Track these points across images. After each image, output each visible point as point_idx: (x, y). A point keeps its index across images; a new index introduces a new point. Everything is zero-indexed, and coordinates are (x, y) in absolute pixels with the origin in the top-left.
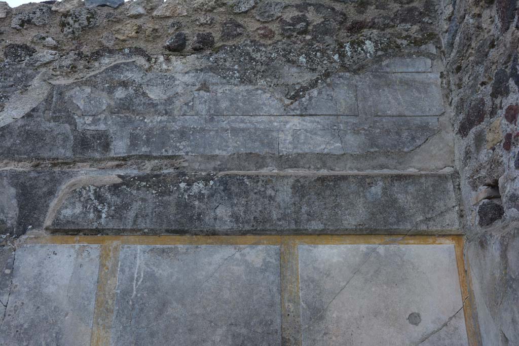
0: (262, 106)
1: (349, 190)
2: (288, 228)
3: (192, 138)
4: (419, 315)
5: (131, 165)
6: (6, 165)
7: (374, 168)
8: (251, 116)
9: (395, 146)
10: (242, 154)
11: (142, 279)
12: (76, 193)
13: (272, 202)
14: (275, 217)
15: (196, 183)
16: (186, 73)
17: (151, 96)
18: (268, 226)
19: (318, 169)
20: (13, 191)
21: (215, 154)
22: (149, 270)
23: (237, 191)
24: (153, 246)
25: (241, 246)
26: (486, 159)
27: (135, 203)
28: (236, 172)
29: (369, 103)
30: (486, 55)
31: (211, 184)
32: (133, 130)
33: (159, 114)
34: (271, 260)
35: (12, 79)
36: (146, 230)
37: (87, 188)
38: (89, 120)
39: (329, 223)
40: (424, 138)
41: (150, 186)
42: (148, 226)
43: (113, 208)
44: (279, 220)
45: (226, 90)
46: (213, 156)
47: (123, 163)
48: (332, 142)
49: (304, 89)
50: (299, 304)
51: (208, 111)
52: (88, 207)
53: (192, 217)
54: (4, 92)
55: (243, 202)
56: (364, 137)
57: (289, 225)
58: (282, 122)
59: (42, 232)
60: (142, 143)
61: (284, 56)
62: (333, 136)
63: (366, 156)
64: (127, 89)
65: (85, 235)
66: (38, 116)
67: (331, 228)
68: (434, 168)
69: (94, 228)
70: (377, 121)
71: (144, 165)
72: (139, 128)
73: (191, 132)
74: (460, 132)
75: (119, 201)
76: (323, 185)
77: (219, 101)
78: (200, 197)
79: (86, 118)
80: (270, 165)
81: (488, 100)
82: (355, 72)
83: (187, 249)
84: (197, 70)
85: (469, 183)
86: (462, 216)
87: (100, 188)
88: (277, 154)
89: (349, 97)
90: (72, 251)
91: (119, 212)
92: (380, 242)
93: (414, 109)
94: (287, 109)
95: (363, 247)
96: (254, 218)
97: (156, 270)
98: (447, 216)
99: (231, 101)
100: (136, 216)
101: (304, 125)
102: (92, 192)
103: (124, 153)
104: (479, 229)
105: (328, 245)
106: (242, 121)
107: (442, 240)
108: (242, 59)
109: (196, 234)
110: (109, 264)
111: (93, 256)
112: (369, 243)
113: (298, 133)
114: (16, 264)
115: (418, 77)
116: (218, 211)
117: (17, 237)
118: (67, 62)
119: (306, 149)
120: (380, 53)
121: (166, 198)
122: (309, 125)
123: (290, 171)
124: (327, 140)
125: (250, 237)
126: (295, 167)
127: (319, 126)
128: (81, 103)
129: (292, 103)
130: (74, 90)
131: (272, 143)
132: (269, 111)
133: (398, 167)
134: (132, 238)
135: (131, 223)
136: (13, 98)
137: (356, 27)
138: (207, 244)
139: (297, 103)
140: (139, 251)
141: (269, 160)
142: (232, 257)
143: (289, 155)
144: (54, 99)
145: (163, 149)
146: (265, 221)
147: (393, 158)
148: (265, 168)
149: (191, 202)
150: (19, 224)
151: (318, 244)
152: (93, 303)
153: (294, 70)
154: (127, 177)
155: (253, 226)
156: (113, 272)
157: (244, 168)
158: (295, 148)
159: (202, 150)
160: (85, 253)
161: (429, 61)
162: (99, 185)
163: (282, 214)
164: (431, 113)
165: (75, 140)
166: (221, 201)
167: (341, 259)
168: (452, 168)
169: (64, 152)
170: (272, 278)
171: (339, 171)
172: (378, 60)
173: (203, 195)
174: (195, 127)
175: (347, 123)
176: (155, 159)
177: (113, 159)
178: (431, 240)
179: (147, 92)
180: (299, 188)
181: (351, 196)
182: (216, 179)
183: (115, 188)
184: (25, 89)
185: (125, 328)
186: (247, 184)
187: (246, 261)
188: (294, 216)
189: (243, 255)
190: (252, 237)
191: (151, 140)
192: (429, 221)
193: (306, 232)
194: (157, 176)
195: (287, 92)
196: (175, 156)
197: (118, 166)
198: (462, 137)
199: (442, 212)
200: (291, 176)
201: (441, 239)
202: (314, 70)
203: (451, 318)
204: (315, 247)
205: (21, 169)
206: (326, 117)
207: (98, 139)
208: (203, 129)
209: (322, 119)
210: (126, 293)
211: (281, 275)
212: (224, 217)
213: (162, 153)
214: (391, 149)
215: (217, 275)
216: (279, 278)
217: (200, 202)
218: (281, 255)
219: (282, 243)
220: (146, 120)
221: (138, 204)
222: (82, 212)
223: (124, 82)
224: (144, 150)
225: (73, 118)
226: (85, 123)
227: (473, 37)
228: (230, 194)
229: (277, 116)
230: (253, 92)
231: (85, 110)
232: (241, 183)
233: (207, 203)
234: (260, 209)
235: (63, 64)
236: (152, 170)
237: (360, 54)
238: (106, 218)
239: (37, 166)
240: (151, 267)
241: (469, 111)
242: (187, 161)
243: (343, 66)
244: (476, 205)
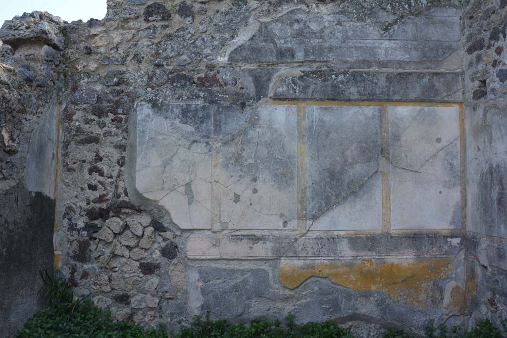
0: (369, 34)
1: (413, 80)
2: (384, 98)
3: (335, 51)
4: (441, 139)
5: (306, 65)
6: (245, 65)
7: (424, 68)
8: (364, 40)
9: (435, 57)
10: (361, 60)
11: (317, 122)
12: (283, 81)
13: (376, 85)
14: (378, 93)
15: (340, 75)
16: (329, 15)
17: (312, 28)
18: (374, 97)
19: (397, 69)
20: (251, 79)
21: (347, 60)
22: (320, 117)
23: (359, 79)
24: (321, 106)
25: (362, 107)
26: (481, 69)
27: (311, 85)
28: (358, 70)
29: (423, 34)
30: (489, 17)
31: (347, 76)
32: (306, 47)
33: (317, 38)
34: (376, 113)
35: (239, 19)
36: (318, 99)
37: (288, 78)
38: (282, 41)
39: (403, 96)
40: (449, 53)
41: (317, 77)
42: (318, 96)
43: (301, 88)
44: (380, 94)
45: (350, 25)
47: (302, 64)
48: (404, 54)
49: (391, 25)
50: (388, 133)
51: (342, 37)
52: (290, 87)
53: (339, 92)
54: (236, 26)
55: (363, 85)
56: (420, 52)
58: (379, 43)
59: (268, 99)
60: (310, 54)
61: (379, 5)
62: (405, 51)
63: (421, 62)
64: (299, 24)
65: (289, 101)
66: (257, 39)
67: (404, 98)
68: (453, 69)
69: (293, 97)
70: (426, 44)
71: (312, 66)
72: (308, 46)
73: (335, 48)
74: (467, 51)
75: (304, 84)
76: (400, 77)
77: (348, 31)
78: (342, 82)
80: (375, 66)
81: (487, 39)
82: (417, 15)
83: (337, 108)
84: (334, 13)
85: (470, 78)
86: (464, 94)
87: (294, 78)
88: (377, 60)
89: (413, 30)
90: (284, 108)
91: (304, 90)
92: (426, 105)
93: (445, 37)
94: (382, 36)
95: (418, 108)
96: (368, 93)
97: (323, 117)
98: (457, 94)
99: (353, 31)
100: (313, 92)
101: (391, 45)
102: (291, 80)
103: (302, 59)
104: (472, 100)
106: (360, 43)
107: (454, 105)
108: (357, 7)
109: (341, 101)
110: (302, 115)
111: (294, 111)
112: (420, 106)
113: (388, 49)
114: (260, 114)
115: (448, 19)
116: (351, 90)
117: (257, 101)
118: (265, 8)
119: (391, 58)
120: (429, 4)
121: (326, 83)
122: (393, 45)
123: (384, 70)
124: (402, 53)
125: (366, 103)
126: (387, 67)
127: (398, 46)
128: (277, 32)
129: (384, 33)
130: (273, 25)
131: (375, 55)
132: (373, 37)
133: (436, 68)
134: (311, 102)
135: (310, 95)
136: (241, 30)
139: (387, 33)
140: (315, 109)
141: (374, 64)
142: (358, 112)
143: (383, 61)
144: (263, 30)
145: (321, 57)
146: (374, 94)
147: (434, 64)
148: (372, 68)
149: (338, 85)
150: (257, 95)
152: (297, 132)
153: (385, 13)
154: (305, 72)
155: (368, 97)
156: (304, 118)
157: (362, 68)
158: (386, 57)
159: (340, 58)
160: (290, 109)
161: (455, 10)
162: (294, 76)
163: (381, 91)
164: (454, 40)
165: (277, 52)
166: (352, 85)
167: (408, 114)
168: (461, 69)
169: (273, 59)
170: (377, 122)
171: (408, 70)
172: (428, 8)
173: (344, 81)
174: (336, 45)
175: (412, 44)
176: (318, 63)
177: (297, 62)
178: (448, 105)
179: (310, 25)
180: (389, 79)
181: (414, 83)
182: (349, 73)
183: (301, 78)
184: (246, 25)
185: (312, 143)
186: (364, 76)
187: (364, 114)
188: (387, 92)
189: (363, 111)
191: (315, 52)
192: (449, 96)
193: (392, 100)
194: (320, 71)
195: (382, 26)
196: (328, 61)
197: (300, 66)
198: (469, 54)
199: (455, 92)
200: (385, 72)
202: (395, 14)
203: (454, 140)
205: (253, 68)
206: (402, 41)
207: (288, 52)
208: (340, 47)
209: (400, 42)
210: (311, 128)
211: (381, 121)
212: (354, 92)
213: (321, 59)
214: (433, 58)
215: (351, 120)
217: (343, 85)
218: (380, 111)
219: (380, 105)
220: (311, 42)
221: (313, 86)
222: (286, 90)
223: (297, 20)
224: (312, 57)
225: (274, 40)
226: (280, 43)
227: (483, 3)
228: (357, 81)
229: (377, 40)
230: (364, 26)
231: (280, 36)
232: (362, 75)
233: (346, 85)
234: (371, 89)
235: (264, 9)
236: (317, 68)
237: (419, 4)
238: (298, 92)
239: (260, 66)
241: (475, 42)
242: (333, 63)
243: (410, 12)
244: (473, 89)
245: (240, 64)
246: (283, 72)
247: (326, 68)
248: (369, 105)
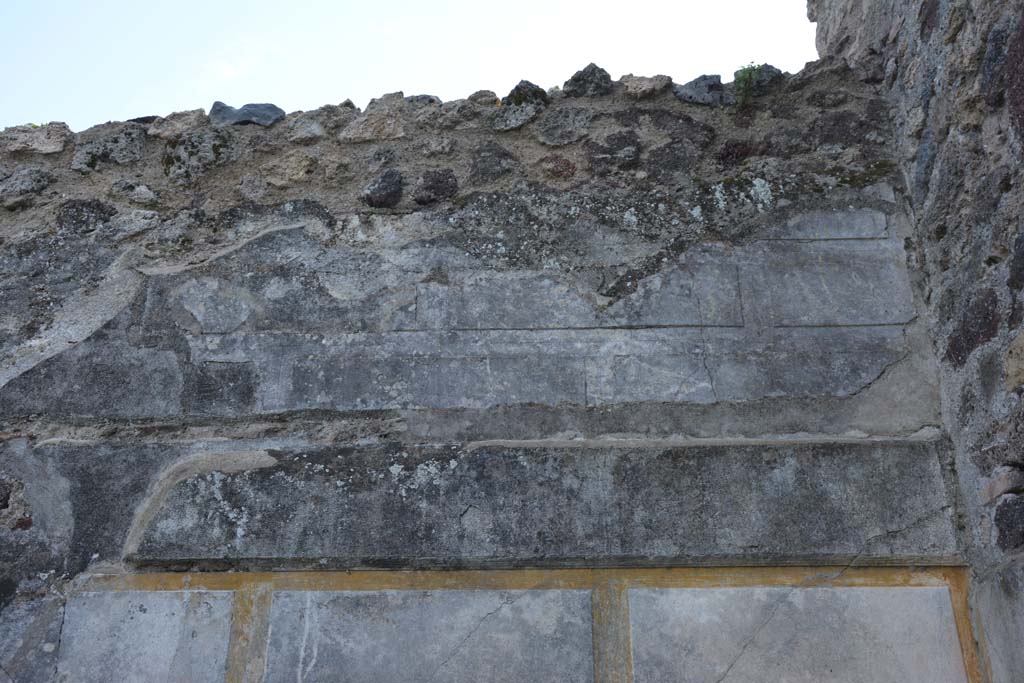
0: (551, 310)
1: (728, 477)
2: (606, 554)
3: (414, 375)
5: (295, 430)
6: (53, 433)
7: (777, 431)
8: (531, 330)
9: (819, 386)
10: (514, 405)
11: (314, 661)
12: (186, 489)
13: (574, 502)
14: (580, 532)
15: (422, 465)
16: (403, 248)
17: (335, 294)
18: (566, 550)
19: (666, 434)
20: (64, 484)
21: (460, 406)
22: (329, 641)
23: (504, 479)
24: (337, 593)
25: (513, 592)
26: (1005, 411)
27: (301, 507)
28: (501, 442)
29: (765, 301)
30: (995, 205)
31: (453, 467)
32: (300, 361)
33: (350, 328)
34: (573, 621)
35: (69, 267)
36: (323, 561)
37: (209, 478)
38: (213, 342)
39: (690, 544)
40: (876, 370)
41: (332, 473)
42: (327, 551)
43: (259, 516)
44: (589, 537)
45: (481, 279)
46: (457, 410)
47: (279, 425)
48: (692, 379)
49: (635, 276)
51: (446, 322)
52: (210, 514)
53: (414, 533)
54: (54, 292)
55: (515, 503)
56: (755, 368)
57: (609, 547)
58: (591, 340)
59: (118, 567)
60: (316, 386)
61: (594, 211)
62: (694, 367)
63: (761, 406)
64: (288, 281)
65: (203, 571)
66: (116, 338)
67: (694, 553)
68: (899, 429)
69: (221, 557)
70: (780, 337)
71: (320, 431)
72: (311, 357)
73: (413, 364)
74: (949, 356)
75: (269, 502)
76: (675, 467)
77: (468, 302)
78: (431, 492)
79: (208, 339)
80: (570, 425)
81: (1003, 293)
82: (735, 240)
83: (405, 599)
84: (423, 242)
85: (973, 459)
86: (961, 528)
87: (234, 477)
88: (583, 404)
89: (723, 290)
90: (177, 603)
91: (270, 525)
92: (794, 581)
93: (854, 311)
94: (601, 315)
95: (760, 593)
96: (539, 534)
97: (342, 640)
98: (931, 528)
99: (490, 302)
100: (305, 533)
101: (635, 347)
102: (219, 484)
103: (281, 406)
104: (998, 554)
105: (689, 589)
106: (513, 341)
107: (923, 577)
108: (511, 219)
109: (423, 569)
110: (250, 631)
111: (217, 615)
112: (772, 584)
113: (625, 362)
114: (67, 630)
115: (860, 249)
116: (466, 521)
117: (70, 577)
118: (174, 231)
119: (640, 394)
120: (782, 202)
121: (363, 496)
122: (645, 346)
123: (610, 439)
124: (682, 375)
125: (531, 575)
126: (620, 431)
127: (666, 348)
128: (199, 311)
129: (611, 304)
130: (186, 285)
131: (573, 384)
132: (565, 319)
133: (825, 428)
134: (295, 577)
135: (294, 547)
136: (70, 303)
137: (735, 154)
138: (445, 587)
139: (621, 303)
140: (308, 605)
141: (566, 418)
142: (494, 614)
143: (607, 407)
144: (148, 304)
145: (357, 397)
146: (562, 539)
147: (815, 411)
148: (560, 434)
149: (412, 503)
150: (75, 550)
151: (668, 586)
153: (614, 238)
154: (286, 454)
155: (536, 551)
156: (258, 649)
157: (518, 434)
158: (618, 392)
159: (433, 398)
160: (203, 609)
161: (881, 217)
162: (232, 471)
163: (594, 525)
164: (889, 320)
165: (186, 382)
166: (472, 501)
167: (716, 619)
168: (937, 430)
169: (166, 407)
170: (576, 657)
171: (710, 437)
172: (779, 215)
173: (436, 487)
174: (421, 353)
175: (721, 341)
176: (343, 418)
177: (259, 419)
178: (899, 577)
179: (327, 285)
180: (628, 472)
181: (733, 489)
182: (462, 456)
183: (262, 476)
184: (94, 284)
186: (523, 467)
187: (523, 622)
188: (618, 529)
189: (518, 610)
190: (535, 572)
191: (335, 380)
192: (894, 537)
193: (643, 562)
194: (345, 452)
195: (601, 282)
196: (382, 411)
197: (269, 433)
198: (955, 367)
199: (919, 520)
200: (612, 448)
201: (920, 574)
202: (652, 238)
204: (662, 593)
205: (82, 442)
206: (680, 330)
207: (230, 380)
208: (436, 358)
209: (671, 335)
212: (479, 532)
213: (356, 406)
214: (810, 391)
215: (464, 651)
216: (591, 658)
217: (431, 503)
218: (593, 610)
219: (595, 586)
220: (324, 342)
221: (308, 509)
222: (198, 526)
223: (282, 267)
224: (321, 399)
225: (183, 339)
226: (206, 350)
227: (968, 170)
228: (491, 485)
229: (581, 329)
230: (535, 283)
231: (206, 324)
232: (514, 464)
233: (444, 505)
234: (550, 515)
235: (167, 235)
236: (336, 439)
237: (743, 204)
238: (243, 536)
239: (113, 433)
240: (334, 635)
241: (965, 315)
242: (403, 420)
243: (711, 229)
244: (990, 504)
245: (33, 429)
246: (203, 455)
247: (374, 440)
248: (546, 586)
